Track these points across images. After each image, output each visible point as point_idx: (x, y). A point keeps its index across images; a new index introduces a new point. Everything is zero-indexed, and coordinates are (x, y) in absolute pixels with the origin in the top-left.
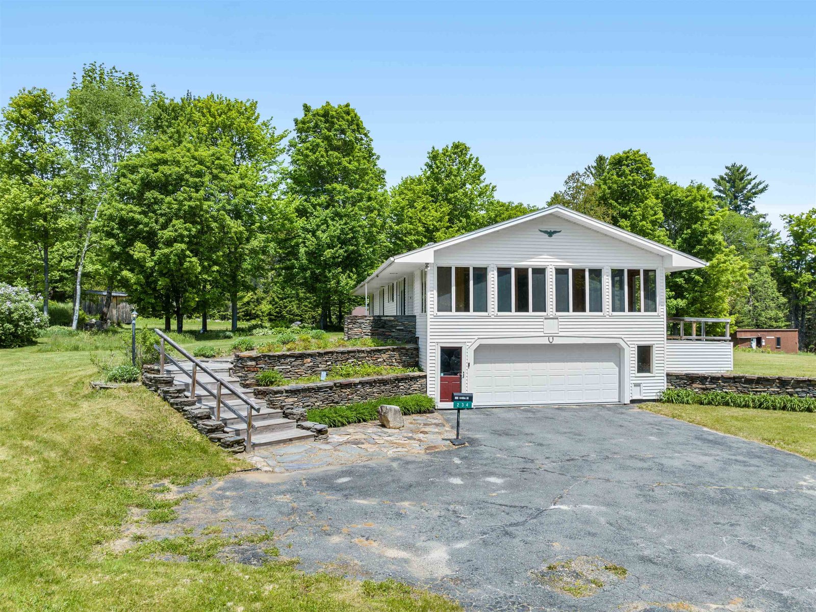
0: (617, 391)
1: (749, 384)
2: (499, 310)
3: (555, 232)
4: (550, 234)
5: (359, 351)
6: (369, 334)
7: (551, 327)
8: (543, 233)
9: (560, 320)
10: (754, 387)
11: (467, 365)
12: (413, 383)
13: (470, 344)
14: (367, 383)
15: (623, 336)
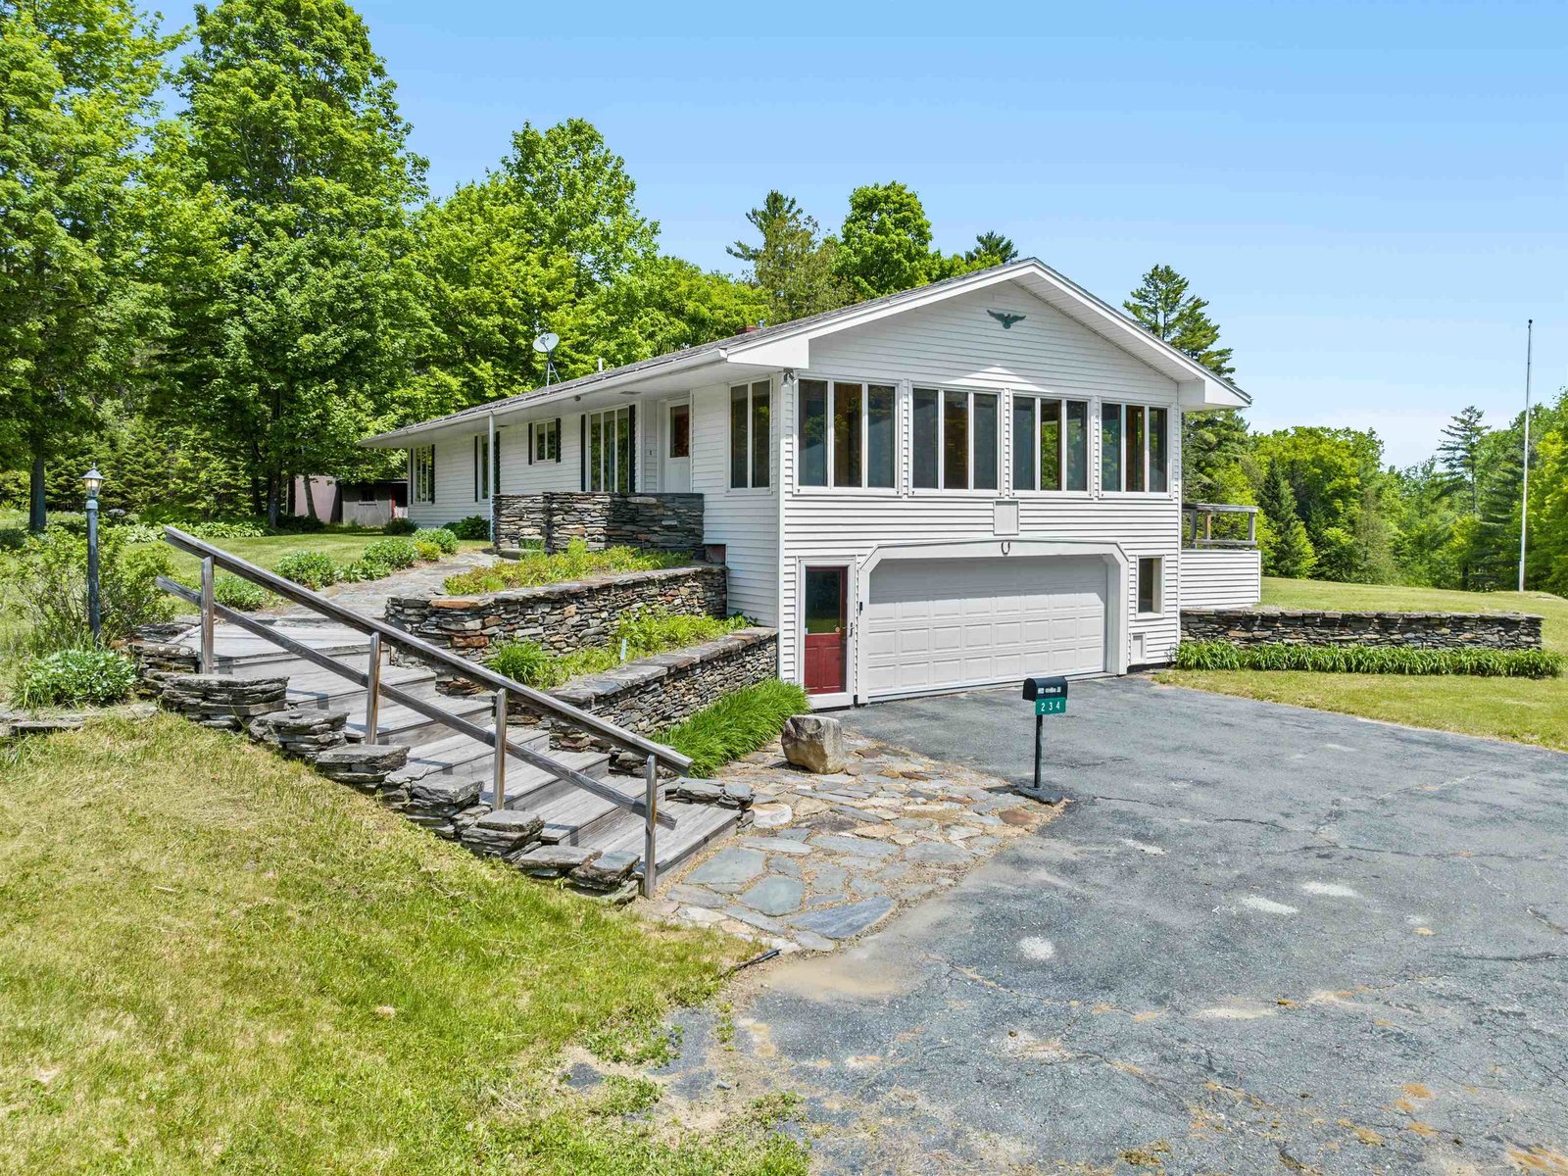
0: (1101, 651)
1: (1329, 628)
2: (916, 484)
3: (1016, 319)
4: (1007, 321)
7: (1006, 520)
8: (993, 319)
9: (1021, 506)
10: (1336, 632)
11: (857, 607)
13: (862, 560)
14: (708, 662)
15: (1118, 540)
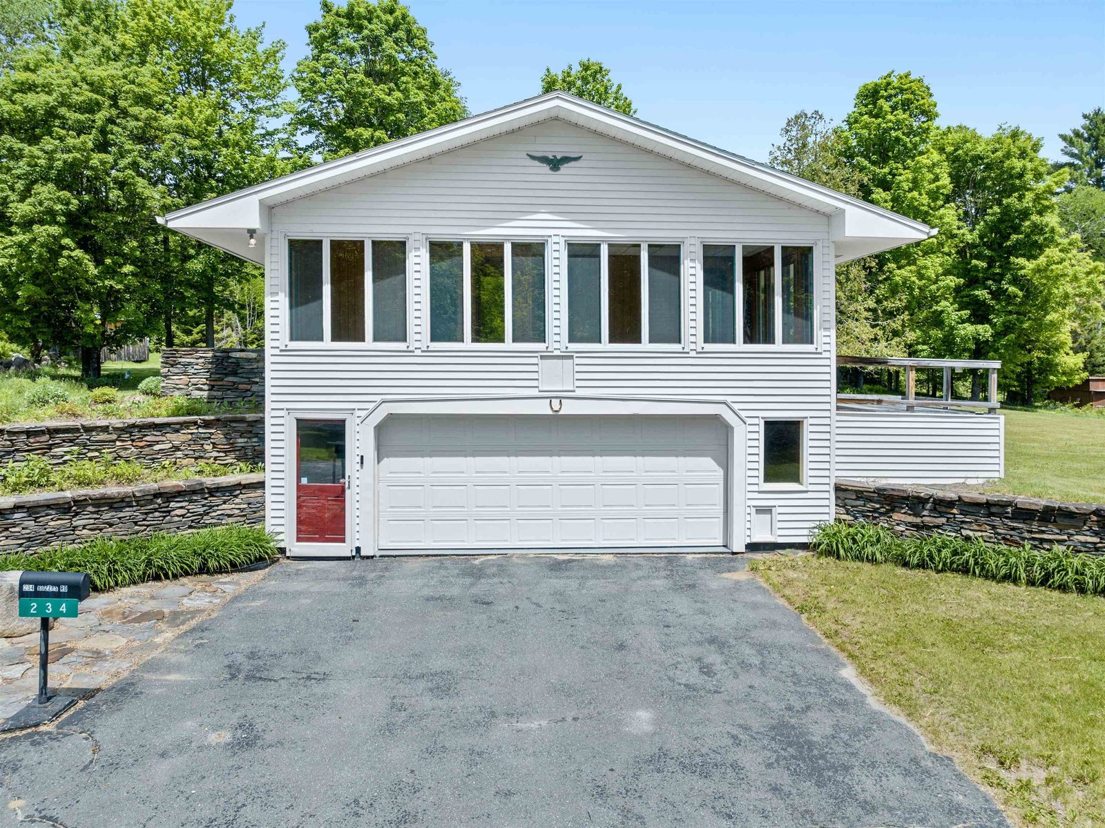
0: (720, 522)
1: (1024, 521)
2: (434, 338)
3: (566, 160)
4: (555, 164)
5: (88, 430)
6: (206, 387)
7: (556, 377)
8: (537, 163)
9: (577, 361)
10: (1035, 527)
11: (358, 459)
12: (219, 502)
13: (364, 413)
14: (49, 507)
15: (729, 399)
